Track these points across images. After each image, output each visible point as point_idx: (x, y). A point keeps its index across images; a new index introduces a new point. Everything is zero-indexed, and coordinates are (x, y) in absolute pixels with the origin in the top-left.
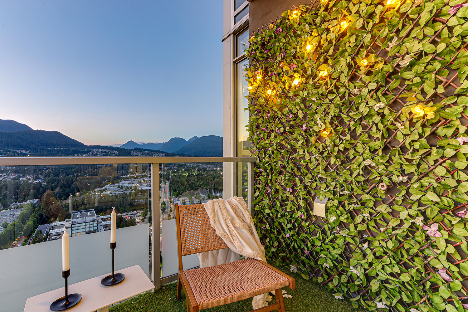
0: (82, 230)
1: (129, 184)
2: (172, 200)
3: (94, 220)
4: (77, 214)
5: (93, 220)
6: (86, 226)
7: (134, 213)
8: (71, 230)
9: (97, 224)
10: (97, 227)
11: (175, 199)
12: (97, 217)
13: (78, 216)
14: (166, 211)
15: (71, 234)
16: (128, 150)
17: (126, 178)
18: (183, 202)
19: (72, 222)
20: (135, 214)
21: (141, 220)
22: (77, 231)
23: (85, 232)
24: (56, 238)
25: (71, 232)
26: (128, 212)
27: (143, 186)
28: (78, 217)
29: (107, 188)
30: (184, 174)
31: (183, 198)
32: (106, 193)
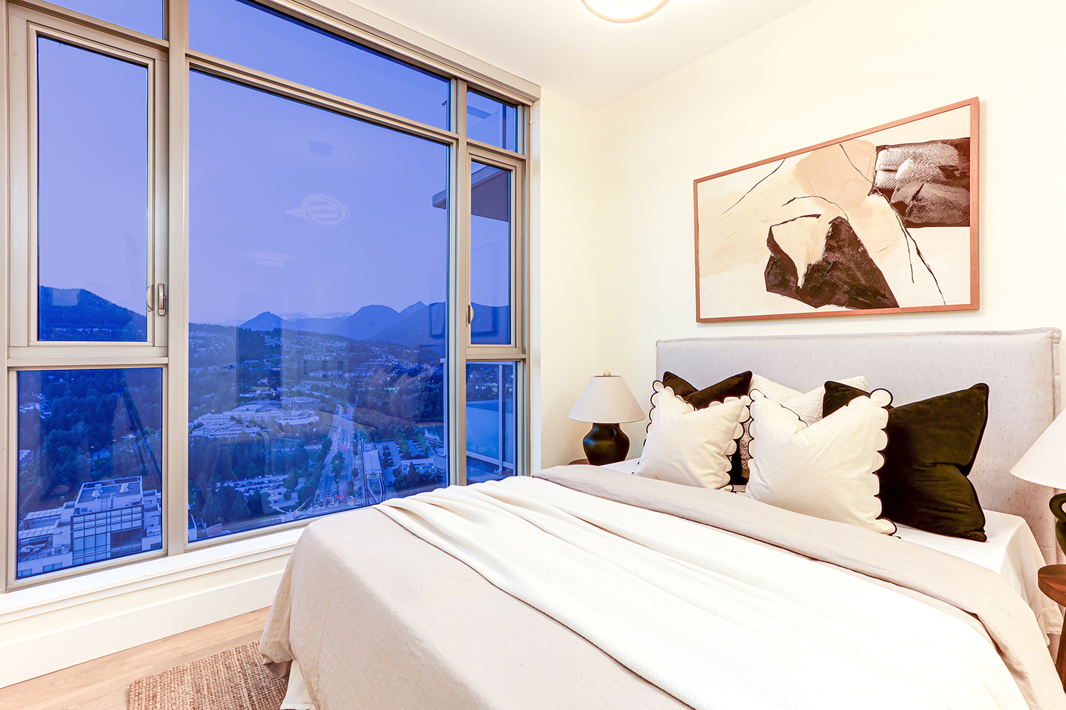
0: (99, 530)
1: (258, 411)
2: (359, 447)
3: (135, 504)
4: (94, 490)
5: (133, 504)
6: (113, 520)
7: (265, 480)
8: (72, 529)
9: (142, 513)
10: (143, 522)
11: (365, 445)
12: (144, 495)
13: (93, 495)
14: (343, 473)
15: (72, 539)
16: (258, 333)
17: (253, 399)
18: (384, 454)
19: (77, 510)
20: (270, 482)
21: (282, 496)
22: (88, 532)
23: (109, 534)
24: (32, 550)
25: (72, 534)
26: (253, 477)
27: (291, 416)
28: (94, 498)
29: (204, 422)
30: (390, 389)
31: (384, 444)
32: (200, 433)
